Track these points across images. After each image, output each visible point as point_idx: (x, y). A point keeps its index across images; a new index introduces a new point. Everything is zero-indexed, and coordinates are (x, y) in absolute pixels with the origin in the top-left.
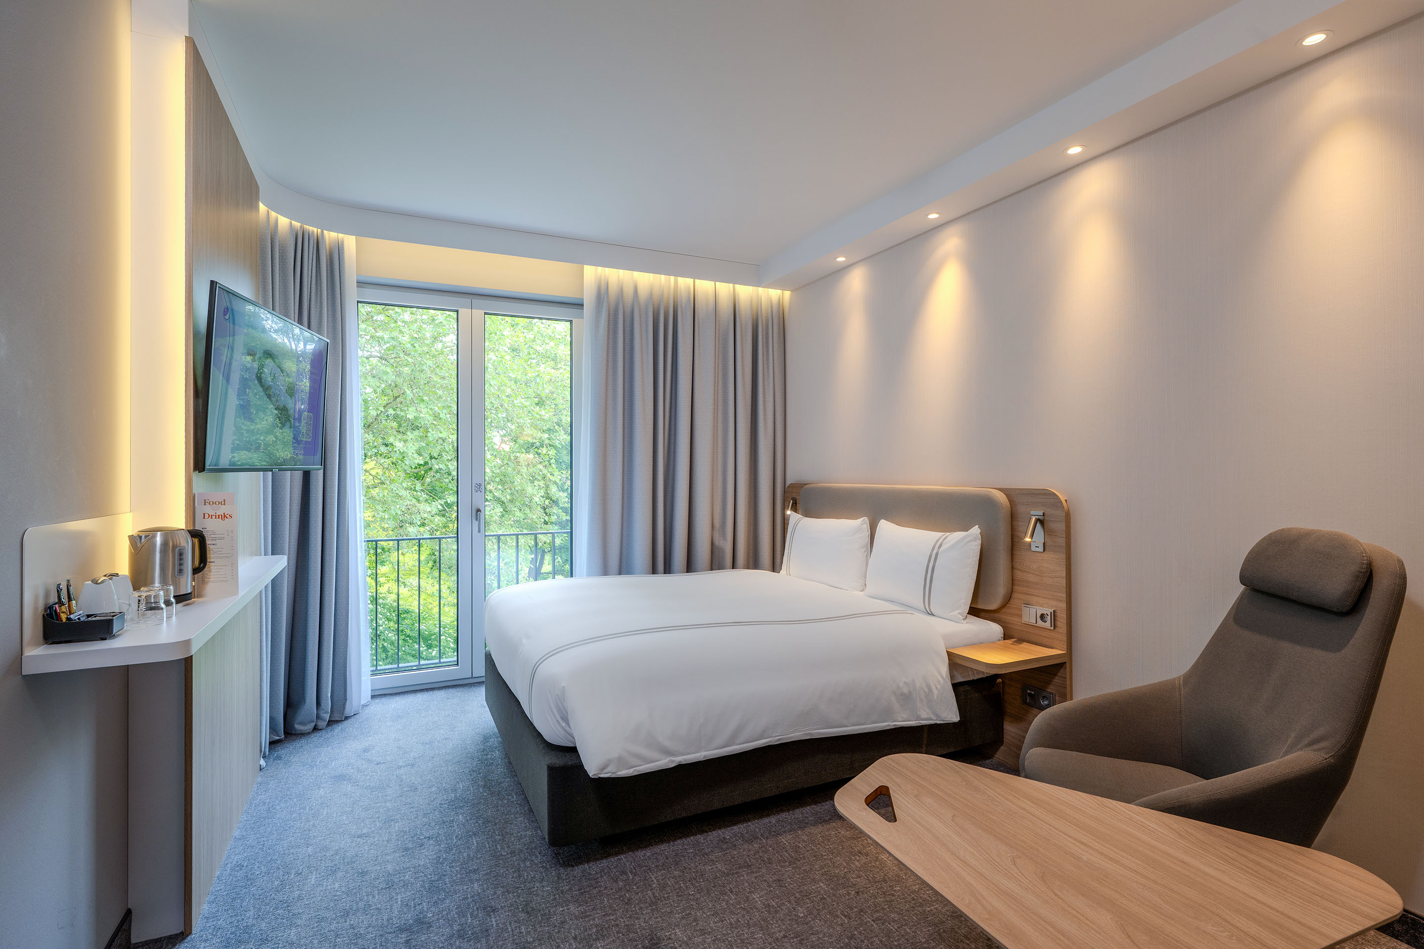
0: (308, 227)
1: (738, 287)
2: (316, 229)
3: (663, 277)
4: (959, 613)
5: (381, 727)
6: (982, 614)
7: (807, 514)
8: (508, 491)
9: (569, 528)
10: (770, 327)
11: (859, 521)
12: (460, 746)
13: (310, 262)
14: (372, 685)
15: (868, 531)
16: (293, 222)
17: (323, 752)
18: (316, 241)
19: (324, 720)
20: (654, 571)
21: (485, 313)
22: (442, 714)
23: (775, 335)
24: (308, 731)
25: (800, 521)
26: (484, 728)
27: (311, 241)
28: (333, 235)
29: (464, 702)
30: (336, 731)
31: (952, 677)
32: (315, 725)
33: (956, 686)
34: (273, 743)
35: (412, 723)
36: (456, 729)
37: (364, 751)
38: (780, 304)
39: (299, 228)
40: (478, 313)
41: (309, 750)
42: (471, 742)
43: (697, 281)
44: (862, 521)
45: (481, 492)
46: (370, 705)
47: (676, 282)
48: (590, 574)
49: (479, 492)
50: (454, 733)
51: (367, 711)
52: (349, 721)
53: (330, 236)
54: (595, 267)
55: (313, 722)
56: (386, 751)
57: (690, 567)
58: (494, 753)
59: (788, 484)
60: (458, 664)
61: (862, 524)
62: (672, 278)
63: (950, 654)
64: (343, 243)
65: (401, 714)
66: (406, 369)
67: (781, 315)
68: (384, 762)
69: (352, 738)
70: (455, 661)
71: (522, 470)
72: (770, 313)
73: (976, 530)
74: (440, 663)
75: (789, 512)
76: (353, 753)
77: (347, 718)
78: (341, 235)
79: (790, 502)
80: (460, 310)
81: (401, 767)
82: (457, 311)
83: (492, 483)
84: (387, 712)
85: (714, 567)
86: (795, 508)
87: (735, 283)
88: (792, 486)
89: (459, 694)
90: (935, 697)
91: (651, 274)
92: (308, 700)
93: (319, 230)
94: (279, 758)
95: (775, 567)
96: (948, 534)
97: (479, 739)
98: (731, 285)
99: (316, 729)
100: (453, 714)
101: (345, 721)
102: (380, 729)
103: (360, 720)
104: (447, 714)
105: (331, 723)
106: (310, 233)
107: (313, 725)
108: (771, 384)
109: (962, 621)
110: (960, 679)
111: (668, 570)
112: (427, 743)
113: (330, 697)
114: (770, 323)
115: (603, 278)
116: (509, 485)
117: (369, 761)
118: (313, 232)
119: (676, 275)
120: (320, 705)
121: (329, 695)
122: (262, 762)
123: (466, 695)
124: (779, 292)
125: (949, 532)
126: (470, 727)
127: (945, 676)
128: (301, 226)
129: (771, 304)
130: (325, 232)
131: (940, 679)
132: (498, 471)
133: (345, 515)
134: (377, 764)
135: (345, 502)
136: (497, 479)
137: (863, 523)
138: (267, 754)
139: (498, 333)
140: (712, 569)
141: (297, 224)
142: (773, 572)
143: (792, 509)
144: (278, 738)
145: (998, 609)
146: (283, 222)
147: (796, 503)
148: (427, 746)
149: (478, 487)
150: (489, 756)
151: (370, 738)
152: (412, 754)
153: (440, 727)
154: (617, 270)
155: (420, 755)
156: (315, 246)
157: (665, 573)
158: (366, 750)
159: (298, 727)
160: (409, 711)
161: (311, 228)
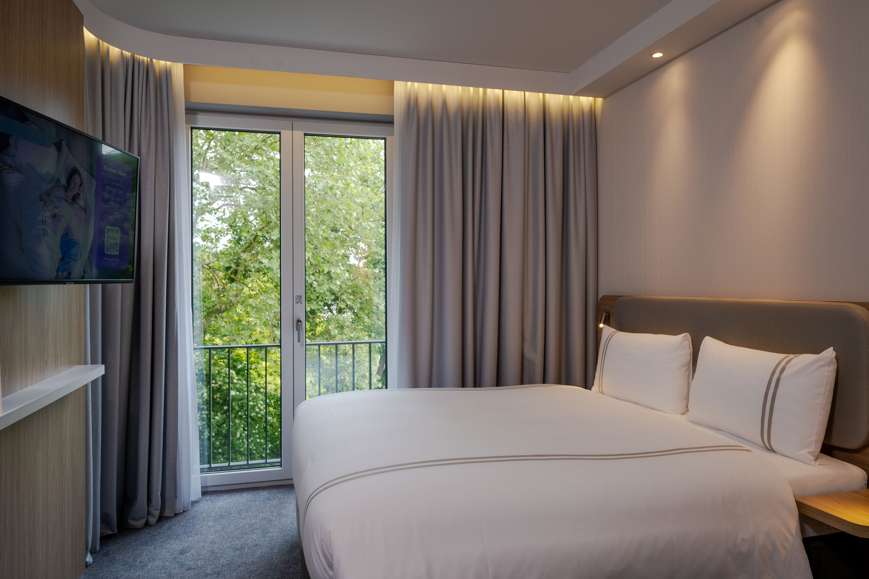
0: (138, 56)
1: (548, 95)
2: (146, 58)
3: (471, 89)
4: (808, 452)
5: (203, 527)
6: (836, 452)
7: (621, 328)
8: (359, 300)
9: (384, 338)
10: (582, 136)
11: (680, 337)
12: (267, 555)
13: (140, 88)
14: (201, 484)
15: (690, 348)
16: (124, 52)
17: (145, 551)
18: (145, 69)
19: (154, 517)
20: (463, 385)
21: (306, 135)
22: (260, 517)
23: (587, 144)
24: (140, 526)
25: (613, 335)
26: (293, 536)
27: (141, 70)
28: (162, 62)
29: (282, 504)
30: (164, 528)
31: (803, 530)
32: (147, 521)
33: (807, 542)
34: (105, 539)
35: (231, 524)
36: (268, 535)
37: (181, 553)
38: (592, 112)
39: (130, 57)
40: (299, 134)
41: (135, 547)
42: (278, 551)
43: (506, 92)
44: (683, 337)
45: (301, 303)
46: (201, 502)
47: (485, 93)
48: (400, 386)
49: (300, 303)
50: (265, 540)
51: (196, 509)
52: (178, 518)
53: (160, 64)
54: (405, 82)
55: (143, 518)
56: (200, 555)
57: (499, 382)
58: (296, 566)
59: (600, 296)
60: (281, 466)
61: (684, 341)
62: (481, 90)
63: (800, 505)
64: (170, 70)
65: (224, 514)
66: (271, 197)
67: (593, 119)
68: (194, 568)
69: (175, 537)
70: (279, 462)
71: (370, 283)
72: (581, 118)
73: (830, 353)
74: (266, 463)
75: (601, 325)
76: (171, 554)
77: (176, 515)
78: (169, 63)
79: (603, 314)
80: (283, 132)
81: (208, 575)
82: (279, 133)
83: (345, 294)
84: (212, 511)
85: (525, 380)
86: (607, 322)
87: (544, 92)
88: (605, 298)
89: (280, 495)
90: (783, 559)
91: (460, 87)
92: (139, 498)
93: (149, 59)
94: (107, 554)
95: (587, 384)
96: (792, 356)
97: (286, 548)
98: (541, 94)
99: (147, 525)
100: (270, 517)
101: (175, 518)
102: (201, 529)
103: (187, 518)
104: (264, 517)
105: (162, 518)
106: (140, 61)
107: (144, 520)
108: (583, 194)
109: (813, 462)
110: (811, 533)
111: (477, 383)
112: (238, 549)
113: (160, 496)
114: (581, 127)
115: (412, 93)
116: (360, 295)
117: (182, 565)
118: (143, 61)
119: (485, 87)
120: (151, 503)
121: (159, 493)
122: (89, 559)
123: (286, 497)
124: (591, 99)
125: (793, 354)
126: (281, 533)
127: (794, 533)
128: (132, 55)
129: (583, 112)
130: (154, 60)
131: (788, 536)
132: (350, 283)
133: (174, 325)
134: (188, 570)
135: (174, 313)
136: (350, 291)
137: (684, 339)
138: (98, 548)
139: (345, 165)
140: (522, 383)
141: (127, 54)
142: (586, 389)
143: (604, 323)
144: (111, 533)
145: (859, 449)
146: (115, 51)
147: (609, 316)
148: (238, 552)
149: (299, 299)
150: (291, 570)
151: (190, 539)
152: (222, 561)
153: (254, 531)
154: (426, 84)
155: (229, 562)
156: (145, 74)
157: (475, 386)
158: (182, 552)
159: (132, 522)
160: (232, 511)
161: (141, 57)
